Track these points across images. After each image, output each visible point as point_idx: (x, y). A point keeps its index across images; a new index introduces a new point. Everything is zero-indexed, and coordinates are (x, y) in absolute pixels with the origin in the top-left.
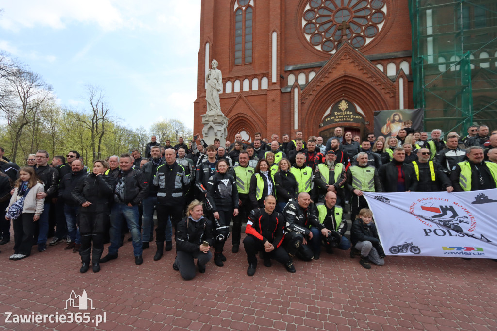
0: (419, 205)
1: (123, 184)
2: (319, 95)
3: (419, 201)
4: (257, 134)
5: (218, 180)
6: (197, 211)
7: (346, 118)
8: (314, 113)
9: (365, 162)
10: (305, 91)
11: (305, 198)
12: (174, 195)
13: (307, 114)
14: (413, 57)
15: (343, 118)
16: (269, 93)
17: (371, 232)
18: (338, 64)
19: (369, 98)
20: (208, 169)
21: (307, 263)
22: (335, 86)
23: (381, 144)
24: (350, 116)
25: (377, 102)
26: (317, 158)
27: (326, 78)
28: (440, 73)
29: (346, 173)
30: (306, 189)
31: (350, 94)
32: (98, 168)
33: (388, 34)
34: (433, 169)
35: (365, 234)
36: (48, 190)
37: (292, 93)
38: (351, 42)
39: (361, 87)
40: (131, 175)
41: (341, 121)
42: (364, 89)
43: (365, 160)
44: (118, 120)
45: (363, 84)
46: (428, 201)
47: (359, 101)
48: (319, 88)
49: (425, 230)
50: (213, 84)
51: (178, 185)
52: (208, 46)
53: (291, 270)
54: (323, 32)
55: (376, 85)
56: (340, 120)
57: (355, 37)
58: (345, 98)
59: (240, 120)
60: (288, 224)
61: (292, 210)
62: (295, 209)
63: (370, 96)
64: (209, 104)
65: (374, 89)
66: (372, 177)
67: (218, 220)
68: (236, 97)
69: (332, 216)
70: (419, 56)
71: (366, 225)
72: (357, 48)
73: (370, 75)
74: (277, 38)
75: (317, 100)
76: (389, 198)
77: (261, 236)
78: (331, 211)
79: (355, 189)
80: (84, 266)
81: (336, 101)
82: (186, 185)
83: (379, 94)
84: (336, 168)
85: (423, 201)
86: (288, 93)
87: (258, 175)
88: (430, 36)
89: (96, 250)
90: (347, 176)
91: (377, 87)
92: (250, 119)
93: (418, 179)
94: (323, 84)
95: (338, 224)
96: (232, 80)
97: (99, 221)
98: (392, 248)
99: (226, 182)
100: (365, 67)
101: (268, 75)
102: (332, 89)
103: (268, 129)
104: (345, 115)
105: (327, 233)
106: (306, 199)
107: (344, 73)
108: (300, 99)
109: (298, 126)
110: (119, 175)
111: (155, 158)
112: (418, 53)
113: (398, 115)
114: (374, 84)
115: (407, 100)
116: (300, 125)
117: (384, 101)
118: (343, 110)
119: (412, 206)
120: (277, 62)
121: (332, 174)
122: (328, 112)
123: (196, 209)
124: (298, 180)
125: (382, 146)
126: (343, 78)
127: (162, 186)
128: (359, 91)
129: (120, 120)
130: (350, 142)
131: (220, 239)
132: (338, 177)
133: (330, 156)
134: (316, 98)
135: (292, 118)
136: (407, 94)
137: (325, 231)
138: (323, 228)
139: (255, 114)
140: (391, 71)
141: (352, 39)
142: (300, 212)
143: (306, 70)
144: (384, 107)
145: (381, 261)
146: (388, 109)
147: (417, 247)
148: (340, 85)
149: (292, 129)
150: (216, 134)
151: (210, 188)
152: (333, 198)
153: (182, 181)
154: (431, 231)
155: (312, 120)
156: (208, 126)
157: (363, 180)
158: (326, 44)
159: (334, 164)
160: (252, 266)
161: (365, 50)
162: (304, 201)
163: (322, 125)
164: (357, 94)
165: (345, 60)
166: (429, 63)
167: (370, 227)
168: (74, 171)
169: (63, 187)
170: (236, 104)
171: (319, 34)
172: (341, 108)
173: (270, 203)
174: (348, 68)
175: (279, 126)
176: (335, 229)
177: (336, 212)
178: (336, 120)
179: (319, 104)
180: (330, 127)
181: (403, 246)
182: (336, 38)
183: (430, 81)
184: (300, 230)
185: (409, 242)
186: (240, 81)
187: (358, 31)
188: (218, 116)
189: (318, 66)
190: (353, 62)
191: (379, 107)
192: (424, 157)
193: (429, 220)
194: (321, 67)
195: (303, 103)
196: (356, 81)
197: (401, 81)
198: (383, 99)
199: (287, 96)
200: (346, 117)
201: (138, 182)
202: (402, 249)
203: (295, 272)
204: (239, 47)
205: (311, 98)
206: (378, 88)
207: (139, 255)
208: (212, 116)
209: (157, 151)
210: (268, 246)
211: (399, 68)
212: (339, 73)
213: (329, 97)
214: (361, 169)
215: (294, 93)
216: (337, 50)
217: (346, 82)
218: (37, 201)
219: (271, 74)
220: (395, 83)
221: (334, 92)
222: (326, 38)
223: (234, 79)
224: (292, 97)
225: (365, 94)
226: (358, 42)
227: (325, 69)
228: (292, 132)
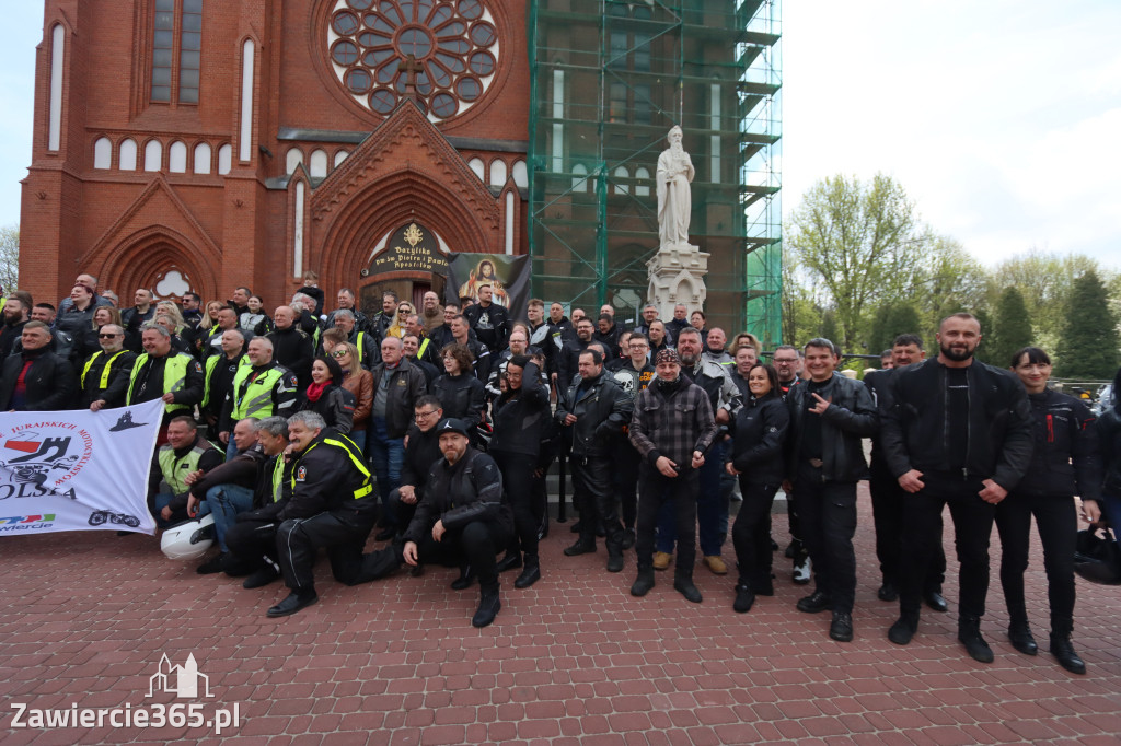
2: (354, 207)
7: (419, 262)
8: (347, 244)
10: (321, 195)
13: (326, 245)
15: (413, 262)
16: (229, 185)
18: (396, 144)
19: (457, 224)
22: (391, 191)
24: (426, 259)
27: (368, 172)
31: (425, 212)
33: (497, 102)
37: (290, 194)
38: (430, 102)
39: (442, 201)
41: (408, 268)
42: (448, 206)
45: (445, 196)
47: (442, 228)
48: (352, 190)
52: (59, 35)
54: (372, 68)
55: (466, 200)
56: (406, 264)
57: (438, 94)
58: (418, 220)
59: (163, 243)
63: (458, 221)
65: (464, 208)
68: (145, 184)
73: (455, 178)
74: (255, 56)
75: (351, 215)
81: (400, 224)
83: (472, 219)
86: (282, 193)
88: (558, 121)
91: (468, 203)
92: (186, 244)
94: (363, 184)
96: (138, 137)
100: (447, 159)
101: (231, 139)
102: (387, 196)
104: (417, 255)
107: (406, 165)
108: (309, 208)
113: (489, 264)
114: (463, 198)
115: (518, 237)
117: (481, 235)
118: (413, 245)
120: (253, 115)
122: (381, 245)
126: (407, 177)
128: (439, 207)
134: (349, 213)
135: (289, 251)
136: (518, 225)
139: (198, 233)
140: (498, 174)
141: (433, 97)
143: (332, 145)
144: (482, 246)
146: (486, 252)
148: (401, 190)
149: (288, 275)
155: (342, 260)
158: (379, 95)
161: (454, 125)
163: (368, 273)
164: (435, 212)
165: (409, 139)
166: (554, 171)
170: (146, 201)
171: (365, 70)
172: (409, 239)
174: (409, 156)
175: (252, 267)
178: (397, 264)
179: (358, 226)
180: (385, 278)
182: (399, 87)
183: (555, 203)
186: (162, 144)
187: (445, 83)
189: (355, 141)
190: (423, 145)
194: (358, 144)
195: (315, 220)
196: (431, 187)
197: (510, 198)
198: (479, 231)
199: (278, 199)
200: (419, 259)
204: (162, 57)
205: (336, 209)
206: (471, 207)
211: (511, 173)
212: (398, 165)
213: (381, 214)
215: (295, 193)
217: (415, 186)
219: (238, 140)
220: (498, 202)
221: (391, 202)
222: (378, 83)
223: (146, 137)
224: (290, 202)
225: (451, 217)
226: (444, 106)
227: (366, 150)
228: (289, 283)
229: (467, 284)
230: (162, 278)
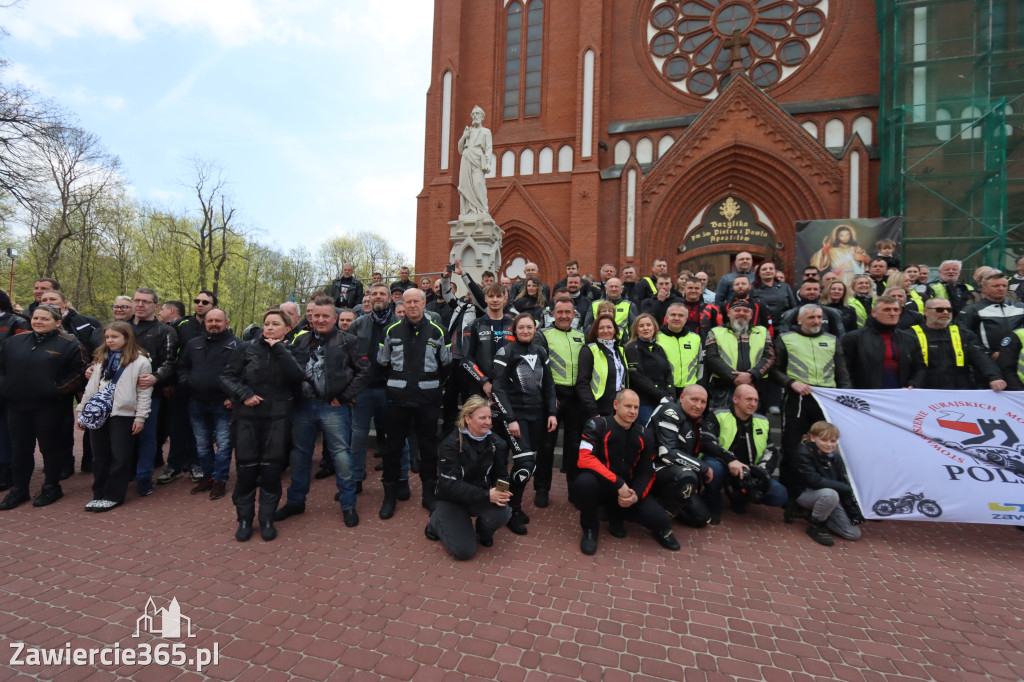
0: (933, 417)
1: (320, 362)
2: (679, 186)
3: (933, 408)
4: (571, 265)
5: (516, 357)
6: (480, 418)
7: (736, 235)
8: (669, 223)
9: (816, 325)
10: (651, 178)
11: (693, 396)
12: (423, 385)
13: (653, 225)
14: (883, 109)
15: (729, 235)
16: (575, 180)
17: (833, 470)
18: (723, 120)
19: (784, 193)
20: (488, 333)
21: (696, 531)
22: (714, 167)
23: (840, 289)
24: (744, 232)
25: (801, 202)
26: (706, 316)
27: (695, 151)
28: (942, 143)
29: (774, 347)
30: (689, 378)
31: (747, 185)
32: (275, 328)
33: (830, 59)
34: (960, 343)
35: (822, 475)
36: (159, 370)
37: (624, 181)
38: (751, 74)
39: (768, 171)
40: (335, 342)
41: (724, 241)
42: (776, 176)
43: (817, 320)
44: (254, 232)
45: (774, 165)
46: (951, 408)
47: (763, 199)
48: (679, 170)
49: (949, 468)
50: (474, 157)
51: (430, 366)
52: (448, 79)
53: (671, 545)
54: (690, 53)
55: (801, 167)
56: (722, 238)
57: (759, 64)
58: (735, 193)
59: (513, 235)
60: (663, 450)
61: (672, 421)
62: (677, 418)
63: (787, 189)
64: (465, 199)
65: (797, 175)
66: (830, 357)
67: (517, 438)
68: (504, 188)
69: (747, 435)
70: (895, 107)
71: (825, 455)
72: (762, 87)
73: (788, 146)
74: (595, 63)
75: (675, 195)
76: (868, 401)
77: (611, 473)
78: (745, 426)
79: (793, 380)
80: (244, 527)
81: (716, 199)
82: (444, 364)
83: (806, 185)
84: (753, 336)
85: (942, 409)
86: (616, 182)
87: (594, 347)
88: (920, 64)
89: (267, 494)
90: (776, 354)
91: (803, 171)
92: (534, 234)
93: (926, 362)
94: (689, 164)
95: (759, 453)
97: (276, 436)
98: (878, 503)
99: (531, 359)
100: (779, 127)
101: (574, 142)
102: (709, 174)
103: (571, 254)
104: (733, 228)
105: (741, 470)
106: (696, 399)
107: (733, 139)
108: (640, 192)
109: (635, 250)
110: (310, 342)
111: (379, 308)
112: (894, 101)
113: (848, 229)
114: (796, 165)
115: (866, 198)
116: (639, 247)
117: (816, 201)
118: (729, 219)
119: (919, 419)
120: (593, 115)
121: (744, 348)
122: (697, 221)
123: (477, 415)
124: (673, 358)
125: (842, 292)
126: (732, 151)
127: (398, 365)
128: (764, 177)
129: (259, 232)
130: (770, 284)
131: (522, 478)
132: (758, 355)
133: (739, 310)
134: (674, 193)
135: (622, 232)
136: (866, 186)
137: (736, 465)
138: (733, 459)
139: (545, 224)
140: (835, 135)
141: (752, 69)
142: (687, 425)
143: (654, 132)
144: (816, 212)
145: (854, 531)
146: (825, 218)
147: (934, 503)
148: (724, 165)
149: (622, 255)
150: (479, 261)
151: (500, 373)
152: (750, 399)
153: (438, 356)
154: (961, 471)
155: (664, 238)
156: (464, 245)
157: (812, 363)
158: (696, 77)
159: (747, 327)
160: (590, 535)
161: (779, 91)
162: (692, 403)
163: (685, 249)
164: (760, 185)
165: (736, 113)
166: (916, 120)
167: (832, 460)
168: (211, 331)
169: (189, 366)
170: (505, 201)
171: (683, 56)
172: (725, 213)
173: (629, 406)
174: (744, 130)
175: (595, 250)
176: (753, 462)
177: (755, 428)
178: (713, 238)
179: (680, 205)
180: (700, 253)
181: (903, 500)
182: (718, 65)
183: (916, 161)
184: (689, 463)
185: (916, 492)
186: (515, 153)
187: (766, 52)
188: (485, 224)
189: (679, 124)
191: (806, 212)
192: (940, 318)
193: (955, 448)
194: (686, 126)
195: (645, 202)
196: (759, 157)
197: (855, 158)
198: (814, 197)
199: (612, 187)
200: (736, 232)
201: (350, 358)
202: (900, 507)
203: (678, 549)
204: (513, 81)
205: (662, 191)
206: (805, 173)
207: (350, 508)
208: (472, 224)
209: (382, 294)
210: (627, 495)
211: (851, 130)
212: (725, 141)
213: (702, 190)
214: (807, 339)
215: (627, 180)
216: (719, 91)
217: (739, 159)
218: (137, 392)
219: (581, 139)
220: (841, 164)
221: (711, 180)
222: (696, 66)
223: (503, 149)
224: (623, 189)
225: (777, 186)
226: (766, 75)
227: (694, 130)
228: (622, 262)
229: (820, 253)
230: (510, 264)
